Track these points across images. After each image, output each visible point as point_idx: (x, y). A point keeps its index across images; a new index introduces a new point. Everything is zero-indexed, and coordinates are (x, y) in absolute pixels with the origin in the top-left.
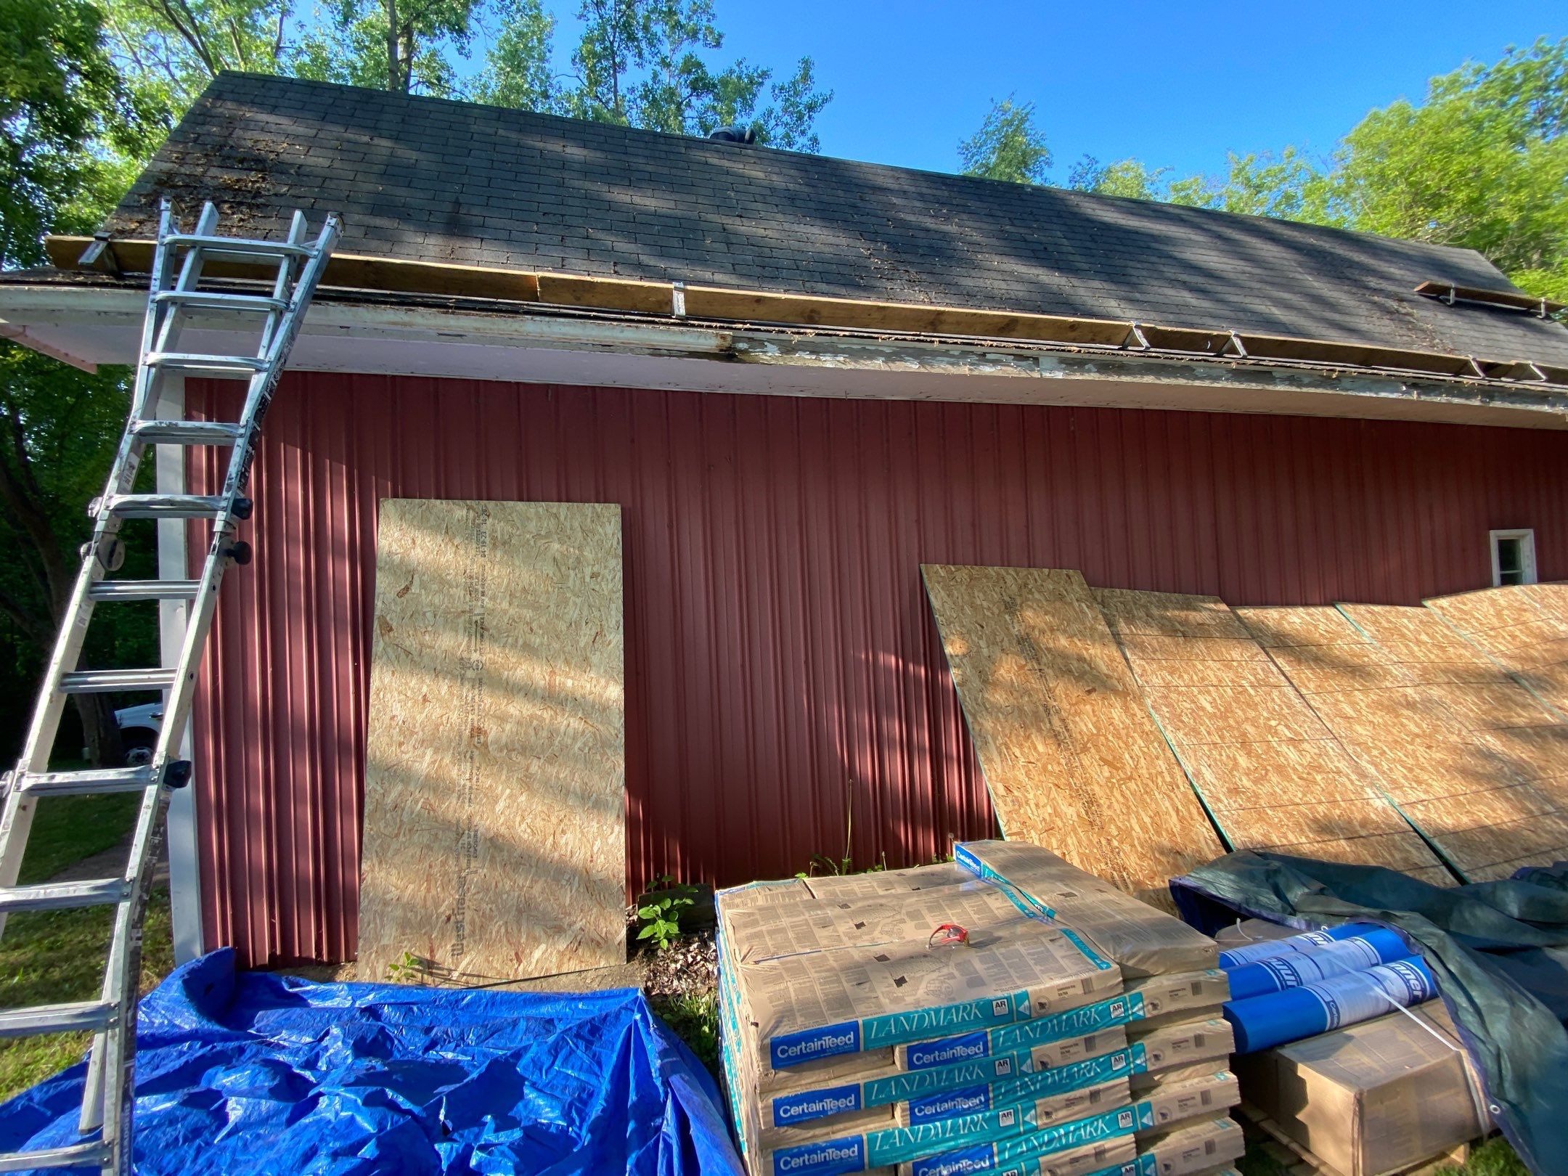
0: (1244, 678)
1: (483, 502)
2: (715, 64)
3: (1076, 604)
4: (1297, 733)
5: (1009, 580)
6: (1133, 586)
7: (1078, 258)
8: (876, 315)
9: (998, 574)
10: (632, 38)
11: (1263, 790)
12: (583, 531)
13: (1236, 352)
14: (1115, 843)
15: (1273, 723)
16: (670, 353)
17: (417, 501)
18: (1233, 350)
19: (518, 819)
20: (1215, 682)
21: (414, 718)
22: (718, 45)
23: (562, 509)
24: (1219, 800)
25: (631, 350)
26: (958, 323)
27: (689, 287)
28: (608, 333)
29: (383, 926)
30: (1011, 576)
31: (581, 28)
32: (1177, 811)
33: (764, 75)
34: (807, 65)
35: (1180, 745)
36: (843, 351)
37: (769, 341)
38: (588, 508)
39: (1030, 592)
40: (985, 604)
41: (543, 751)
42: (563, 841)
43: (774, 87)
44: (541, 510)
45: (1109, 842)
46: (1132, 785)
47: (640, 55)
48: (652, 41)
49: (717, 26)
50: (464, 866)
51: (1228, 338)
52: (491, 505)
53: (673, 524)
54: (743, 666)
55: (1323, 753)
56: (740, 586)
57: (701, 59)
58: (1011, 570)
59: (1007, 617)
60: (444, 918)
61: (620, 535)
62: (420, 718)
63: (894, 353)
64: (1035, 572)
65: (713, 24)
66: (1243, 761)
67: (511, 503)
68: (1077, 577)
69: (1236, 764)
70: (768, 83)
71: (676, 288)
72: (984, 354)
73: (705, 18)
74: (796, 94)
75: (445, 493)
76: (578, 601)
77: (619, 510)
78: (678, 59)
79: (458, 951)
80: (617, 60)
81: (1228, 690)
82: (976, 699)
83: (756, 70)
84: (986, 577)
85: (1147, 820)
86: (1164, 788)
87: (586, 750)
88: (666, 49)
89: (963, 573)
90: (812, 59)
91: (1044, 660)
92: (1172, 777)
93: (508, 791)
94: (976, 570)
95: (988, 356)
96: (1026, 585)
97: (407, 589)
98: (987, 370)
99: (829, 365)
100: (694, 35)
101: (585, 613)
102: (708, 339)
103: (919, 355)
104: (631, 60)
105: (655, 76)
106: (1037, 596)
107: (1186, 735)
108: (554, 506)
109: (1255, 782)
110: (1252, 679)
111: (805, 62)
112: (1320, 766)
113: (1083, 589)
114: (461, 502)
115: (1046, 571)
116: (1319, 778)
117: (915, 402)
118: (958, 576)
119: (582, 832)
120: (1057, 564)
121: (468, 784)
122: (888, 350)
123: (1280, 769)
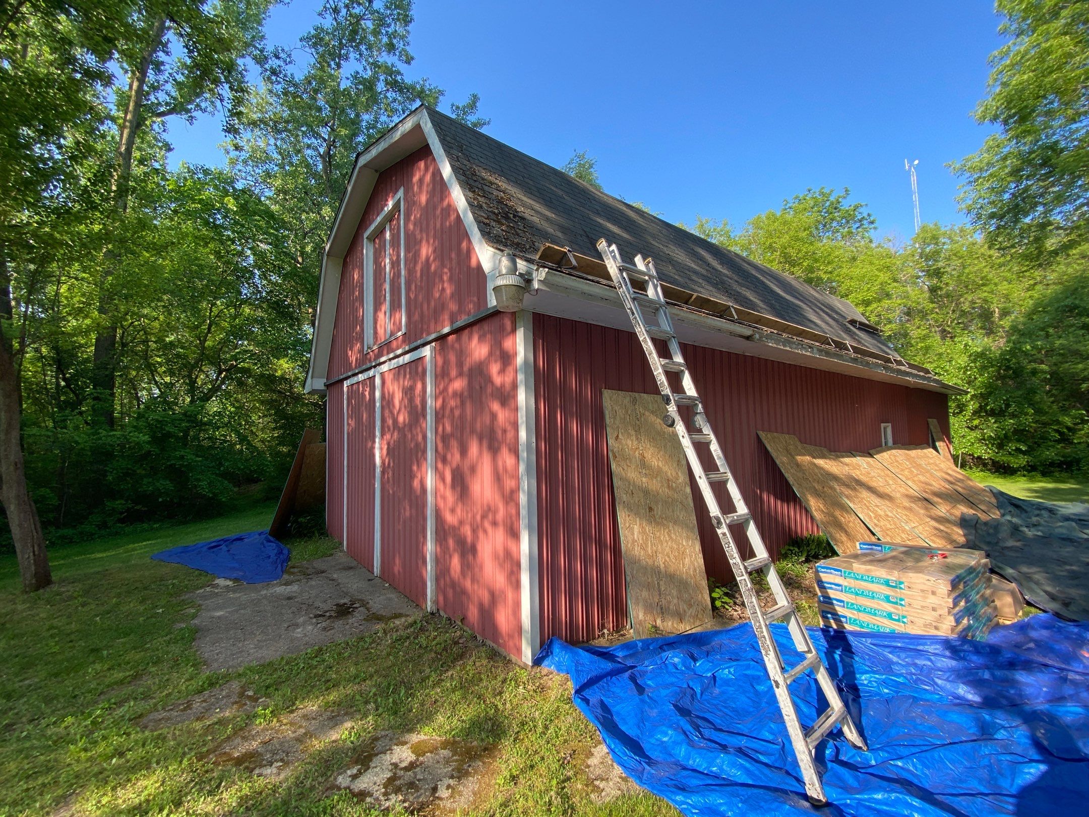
3: (802, 450)
4: (875, 503)
9: (778, 436)
11: (882, 524)
15: (868, 499)
17: (614, 391)
18: (847, 349)
19: (670, 552)
20: (847, 483)
22: (410, 63)
26: (791, 330)
29: (638, 610)
33: (440, 93)
34: (475, 99)
35: (853, 507)
37: (758, 333)
39: (789, 444)
40: (781, 449)
44: (652, 398)
46: (851, 524)
55: (885, 510)
59: (789, 455)
60: (656, 604)
62: (632, 502)
65: (407, 48)
67: (642, 394)
68: (795, 438)
69: (868, 513)
71: (731, 306)
76: (670, 444)
79: (663, 620)
81: (851, 485)
84: (775, 437)
86: (858, 525)
87: (684, 518)
90: (479, 96)
91: (806, 473)
92: (858, 520)
93: (665, 539)
94: (772, 435)
95: (803, 346)
96: (786, 441)
97: (618, 436)
101: (673, 450)
106: (791, 446)
107: (852, 503)
115: (787, 435)
118: (768, 436)
119: (690, 558)
121: (652, 535)
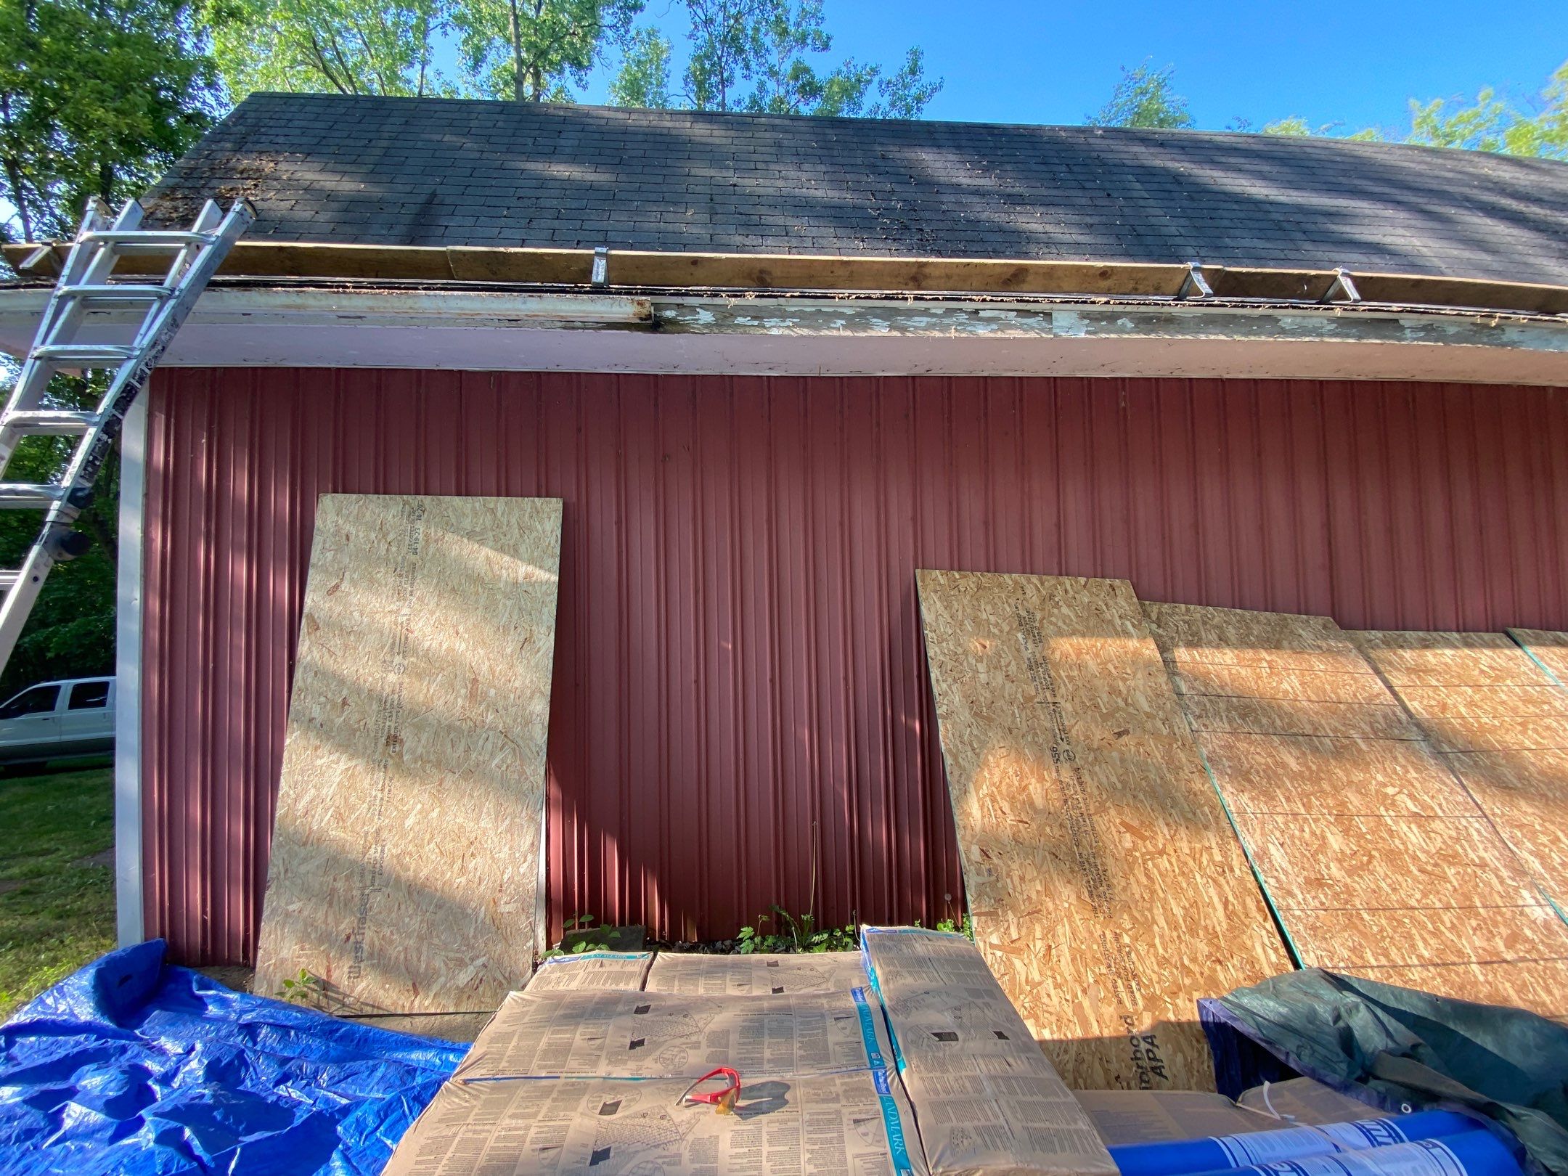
0: (1354, 727)
1: (420, 497)
2: (822, 67)
3: (1118, 622)
4: (1424, 806)
5: (1030, 591)
6: (1204, 601)
7: (1152, 202)
8: (840, 272)
9: (1016, 582)
10: (740, 51)
11: (1361, 885)
12: (520, 528)
13: (1345, 297)
14: (1126, 939)
15: (1390, 791)
16: (585, 326)
17: (354, 496)
18: (1342, 295)
19: (428, 837)
20: (1309, 730)
21: (332, 721)
22: (826, 47)
23: (500, 503)
24: (1290, 893)
25: (541, 324)
26: (948, 277)
27: (614, 252)
28: (509, 305)
29: (283, 939)
30: (1033, 587)
31: (690, 47)
32: (1226, 903)
33: (875, 71)
34: (916, 55)
35: (1241, 812)
36: (793, 315)
37: (701, 306)
38: (527, 503)
39: (1057, 605)
40: (992, 619)
41: (459, 766)
42: (471, 866)
43: (880, 83)
44: (477, 505)
45: (1117, 937)
46: (1164, 862)
47: (747, 67)
48: (759, 50)
49: (825, 29)
50: (368, 883)
51: (1334, 278)
52: (427, 500)
53: (623, 522)
54: (697, 681)
55: (1462, 836)
56: (696, 592)
57: (807, 64)
58: (1034, 579)
59: (1020, 636)
60: (344, 936)
61: (559, 532)
62: (339, 721)
63: (859, 315)
64: (1067, 581)
65: (821, 28)
66: (1336, 841)
67: (447, 498)
68: (1124, 588)
69: (1324, 842)
70: (876, 79)
71: (597, 254)
72: (977, 312)
73: (813, 22)
74: (905, 86)
75: (383, 487)
76: (509, 603)
77: (561, 505)
78: (787, 67)
79: (355, 973)
80: (725, 75)
81: (1327, 741)
82: (961, 736)
83: (863, 68)
84: (1000, 586)
85: (1178, 912)
86: (1211, 870)
87: (504, 768)
88: (773, 58)
89: (969, 582)
90: (920, 49)
91: (1063, 690)
92: (1225, 856)
93: (419, 806)
94: (987, 579)
95: (982, 314)
96: (1051, 597)
97: (337, 587)
98: (983, 332)
99: (775, 332)
100: (802, 40)
101: (515, 617)
102: (624, 308)
103: (888, 315)
104: (738, 72)
105: (762, 87)
106: (1065, 610)
107: (1252, 799)
108: (492, 501)
109: (1351, 872)
110: (1368, 729)
111: (914, 52)
112: (1456, 855)
113: (1130, 604)
114: (397, 497)
115: (1082, 580)
116: (1450, 872)
117: (914, 378)
118: (963, 583)
119: (493, 858)
120: (1099, 571)
121: (380, 795)
122: (849, 312)
123: (1392, 857)
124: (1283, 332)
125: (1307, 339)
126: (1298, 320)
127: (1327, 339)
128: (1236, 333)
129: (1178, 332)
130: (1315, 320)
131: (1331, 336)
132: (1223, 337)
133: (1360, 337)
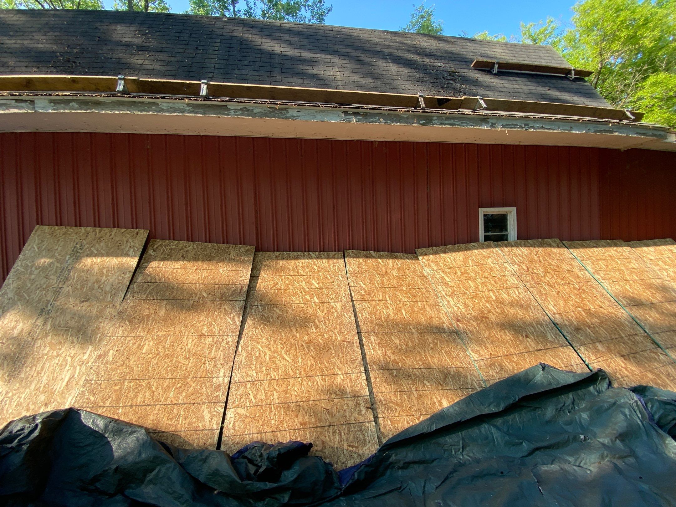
3: (127, 249)
5: (91, 235)
9: (86, 232)
30: (94, 233)
39: (100, 242)
46: (56, 360)
58: (97, 230)
59: (68, 256)
64: (115, 231)
74: (317, 8)
84: (76, 233)
89: (61, 231)
91: (70, 282)
94: (72, 230)
106: (103, 244)
118: (57, 232)
120: (135, 226)
124: (163, 110)
125: (175, 114)
126: (171, 105)
127: (186, 115)
128: (135, 110)
129: (103, 110)
130: (180, 105)
131: (188, 113)
132: (128, 112)
133: (205, 114)
